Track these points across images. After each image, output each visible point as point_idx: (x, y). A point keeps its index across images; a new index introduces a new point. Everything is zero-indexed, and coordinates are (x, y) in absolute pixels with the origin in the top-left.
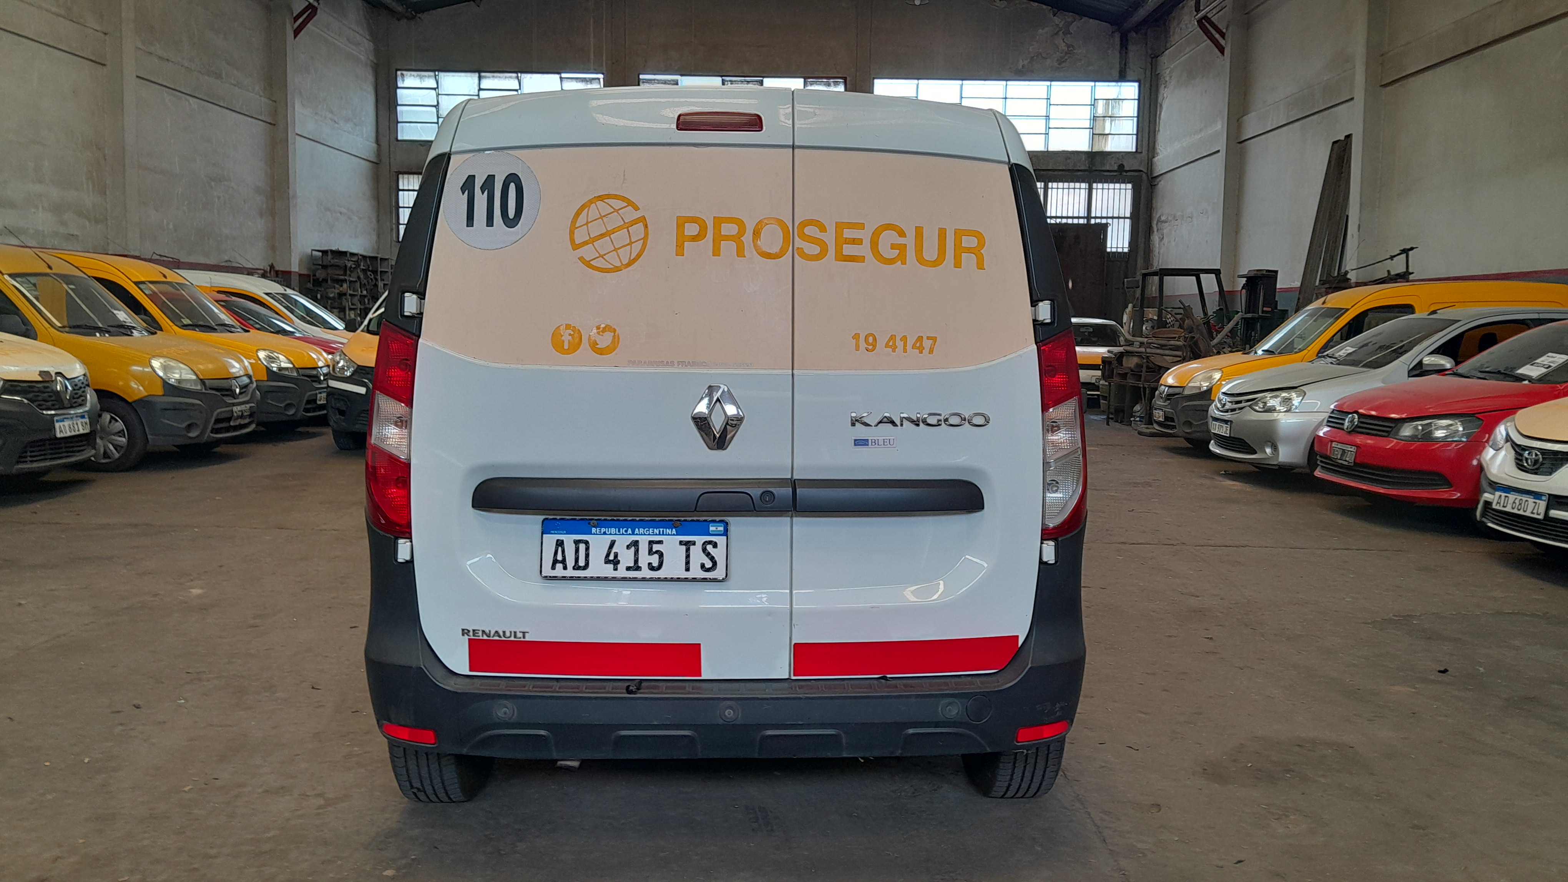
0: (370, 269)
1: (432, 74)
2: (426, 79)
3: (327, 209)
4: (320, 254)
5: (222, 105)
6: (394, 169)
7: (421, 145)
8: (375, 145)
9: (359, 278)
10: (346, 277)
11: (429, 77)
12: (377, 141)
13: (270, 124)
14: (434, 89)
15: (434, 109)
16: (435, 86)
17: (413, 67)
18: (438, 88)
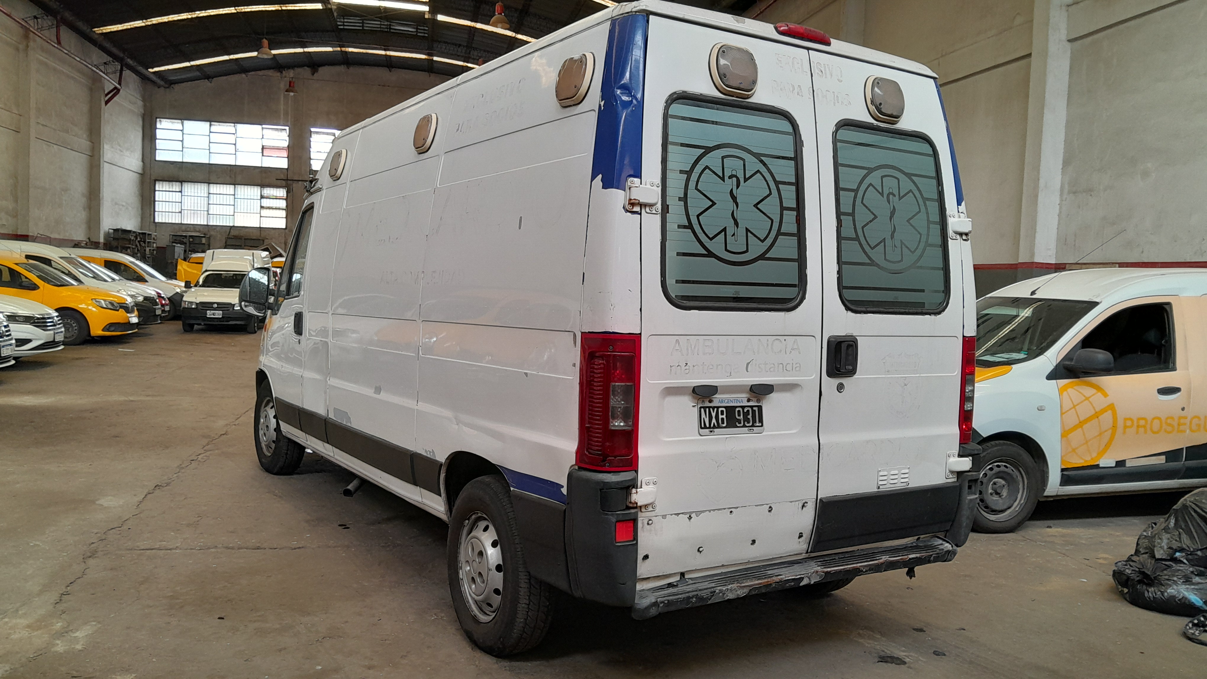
0: (142, 240)
1: (180, 121)
2: (176, 124)
3: (116, 204)
4: (112, 231)
5: (69, 148)
6: (153, 178)
7: (171, 164)
8: (141, 163)
9: (136, 246)
10: (130, 246)
11: (178, 123)
12: (143, 161)
13: (90, 156)
14: (181, 130)
15: (181, 142)
16: (182, 129)
17: (167, 117)
18: (183, 130)
